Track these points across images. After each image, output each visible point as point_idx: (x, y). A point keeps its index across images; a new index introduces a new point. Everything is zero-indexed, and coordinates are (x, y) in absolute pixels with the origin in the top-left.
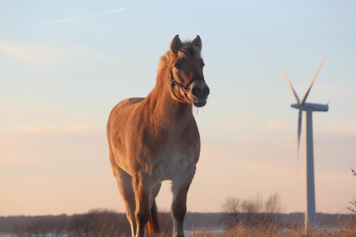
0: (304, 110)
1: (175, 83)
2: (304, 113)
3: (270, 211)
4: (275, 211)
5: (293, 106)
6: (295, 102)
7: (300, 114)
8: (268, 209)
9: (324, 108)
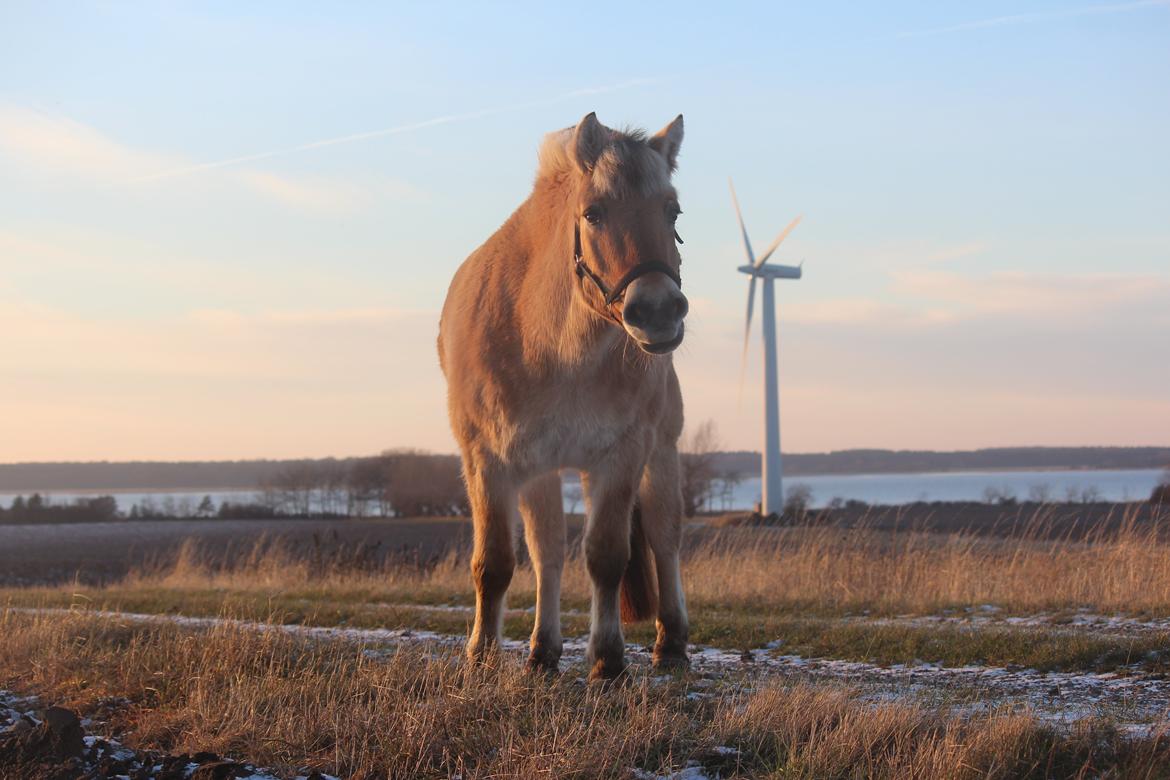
0: (761, 276)
1: (584, 270)
2: (760, 282)
3: (700, 452)
4: (709, 450)
5: (742, 269)
6: (745, 262)
7: (753, 283)
8: (696, 448)
9: (794, 273)
